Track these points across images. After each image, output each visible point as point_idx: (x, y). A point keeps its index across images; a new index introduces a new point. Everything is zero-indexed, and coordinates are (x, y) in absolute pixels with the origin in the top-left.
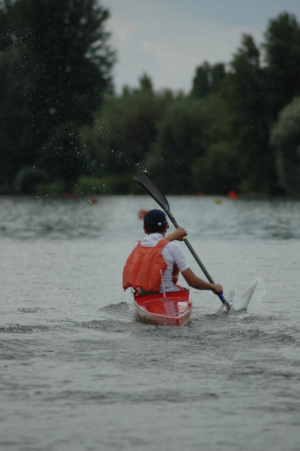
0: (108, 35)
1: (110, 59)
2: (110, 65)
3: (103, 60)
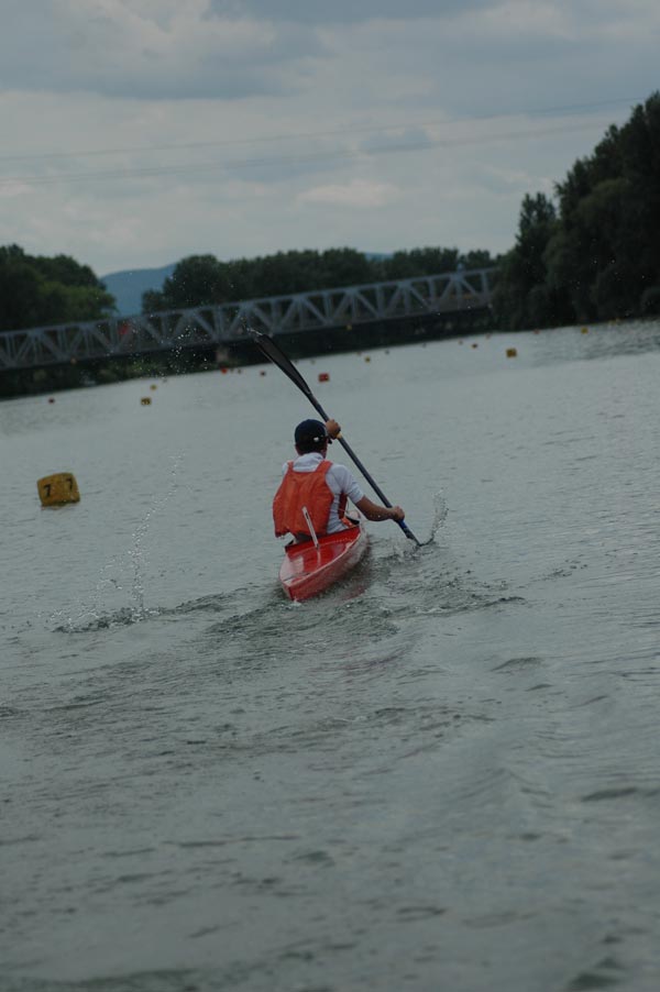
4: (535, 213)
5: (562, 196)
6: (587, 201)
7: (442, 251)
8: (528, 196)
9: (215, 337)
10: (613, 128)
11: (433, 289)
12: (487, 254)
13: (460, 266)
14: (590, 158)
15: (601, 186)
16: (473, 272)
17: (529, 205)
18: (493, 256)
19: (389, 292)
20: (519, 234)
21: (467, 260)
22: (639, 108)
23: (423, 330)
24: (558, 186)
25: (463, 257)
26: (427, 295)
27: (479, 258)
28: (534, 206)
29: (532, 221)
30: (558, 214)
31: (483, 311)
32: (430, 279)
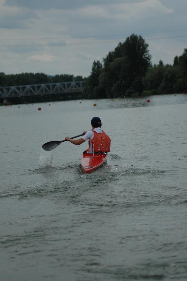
0: (148, 51)
1: (149, 58)
2: (149, 59)
3: (148, 58)
4: (96, 66)
5: (105, 62)
6: (112, 64)
7: (69, 75)
8: (95, 61)
9: (3, 96)
10: (120, 43)
11: (66, 86)
12: (82, 77)
13: (74, 80)
14: (113, 51)
15: (116, 59)
16: (77, 82)
17: (95, 64)
18: (83, 78)
19: (54, 86)
20: (92, 72)
21: (76, 78)
22: (128, 38)
23: (62, 98)
24: (104, 59)
25: (75, 78)
26: (65, 88)
27: (79, 78)
28: (96, 64)
29: (96, 68)
30: (103, 67)
31: (80, 93)
32: (66, 83)
